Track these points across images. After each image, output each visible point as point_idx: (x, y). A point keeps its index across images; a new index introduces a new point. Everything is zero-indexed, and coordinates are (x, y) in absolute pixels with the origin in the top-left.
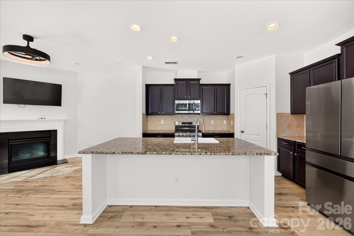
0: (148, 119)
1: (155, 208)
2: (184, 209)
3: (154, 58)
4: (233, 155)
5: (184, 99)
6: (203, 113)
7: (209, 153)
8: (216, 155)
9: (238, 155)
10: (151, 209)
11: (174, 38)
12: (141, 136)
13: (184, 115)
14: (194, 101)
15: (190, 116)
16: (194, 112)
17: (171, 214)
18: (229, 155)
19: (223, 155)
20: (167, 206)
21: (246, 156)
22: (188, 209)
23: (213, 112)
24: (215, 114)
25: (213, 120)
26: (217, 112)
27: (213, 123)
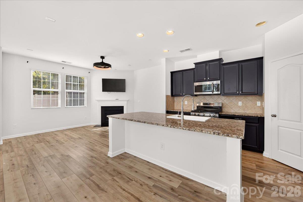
0: (175, 100)
1: (147, 162)
2: (164, 171)
3: (169, 51)
4: (189, 130)
5: (203, 80)
6: (224, 93)
7: (170, 126)
8: (175, 128)
9: (194, 131)
10: (144, 162)
11: (170, 32)
12: (165, 112)
13: (207, 96)
14: (213, 82)
15: (213, 97)
16: (213, 93)
17: (152, 170)
18: (186, 129)
19: (180, 129)
20: (154, 164)
21: (202, 133)
22: (167, 172)
23: (238, 92)
24: (240, 94)
25: (241, 101)
26: (242, 93)
27: (241, 105)
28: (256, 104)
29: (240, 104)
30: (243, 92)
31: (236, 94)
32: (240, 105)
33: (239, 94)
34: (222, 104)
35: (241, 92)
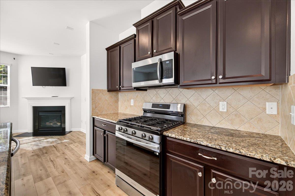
6: (184, 82)
23: (213, 77)
24: (220, 83)
25: (224, 101)
26: (224, 78)
27: (225, 110)
28: (265, 109)
29: (223, 107)
30: (227, 76)
31: (210, 82)
32: (222, 110)
33: (216, 83)
34: (185, 107)
35: (221, 77)
